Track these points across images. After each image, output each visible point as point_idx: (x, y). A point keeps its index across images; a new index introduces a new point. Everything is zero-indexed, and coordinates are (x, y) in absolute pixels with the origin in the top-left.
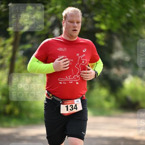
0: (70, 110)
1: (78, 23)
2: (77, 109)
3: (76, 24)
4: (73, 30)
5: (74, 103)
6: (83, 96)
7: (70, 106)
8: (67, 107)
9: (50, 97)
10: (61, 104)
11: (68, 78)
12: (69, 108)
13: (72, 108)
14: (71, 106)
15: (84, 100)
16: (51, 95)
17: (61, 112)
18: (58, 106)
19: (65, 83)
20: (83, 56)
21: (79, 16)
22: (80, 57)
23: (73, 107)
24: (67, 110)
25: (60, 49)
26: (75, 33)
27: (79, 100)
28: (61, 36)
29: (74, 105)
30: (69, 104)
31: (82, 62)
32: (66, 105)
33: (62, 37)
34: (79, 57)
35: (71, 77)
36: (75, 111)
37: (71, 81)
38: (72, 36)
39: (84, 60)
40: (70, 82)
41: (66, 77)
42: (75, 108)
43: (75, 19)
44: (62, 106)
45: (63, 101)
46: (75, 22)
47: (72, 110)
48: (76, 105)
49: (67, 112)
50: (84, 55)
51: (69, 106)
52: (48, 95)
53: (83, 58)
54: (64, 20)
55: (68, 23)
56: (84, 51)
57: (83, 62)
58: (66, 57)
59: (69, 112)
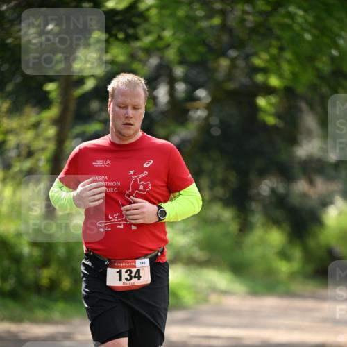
0: (126, 279)
1: (135, 108)
2: (139, 279)
3: (131, 112)
4: (124, 124)
5: (135, 267)
6: (157, 256)
7: (126, 272)
8: (120, 272)
10: (107, 266)
11: (114, 218)
12: (125, 275)
13: (130, 275)
14: (129, 272)
17: (108, 284)
18: (101, 270)
19: (110, 229)
20: (143, 175)
22: (136, 179)
23: (133, 275)
24: (120, 279)
25: (98, 163)
26: (129, 128)
27: (147, 261)
29: (134, 270)
30: (123, 267)
31: (139, 187)
32: (118, 270)
34: (133, 177)
35: (119, 217)
36: (135, 282)
37: (120, 225)
38: (123, 136)
39: (142, 184)
40: (118, 227)
41: (110, 218)
42: (135, 277)
43: (128, 101)
44: (109, 270)
45: (113, 260)
46: (130, 108)
47: (131, 279)
48: (138, 271)
49: (120, 284)
50: (146, 173)
51: (124, 270)
53: (141, 180)
54: (110, 99)
55: (117, 109)
56: (145, 166)
57: (141, 188)
58: (106, 178)
59: (124, 284)
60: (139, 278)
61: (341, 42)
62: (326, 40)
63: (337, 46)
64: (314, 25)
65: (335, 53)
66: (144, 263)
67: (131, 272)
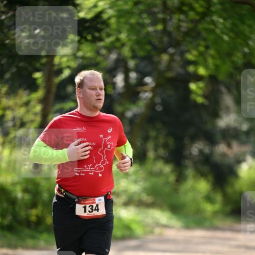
0: (89, 211)
5: (95, 203)
6: (108, 194)
7: (89, 207)
8: (85, 207)
9: (62, 194)
10: (76, 203)
11: (88, 167)
12: (88, 209)
13: (92, 209)
15: (109, 199)
16: (63, 190)
17: (77, 214)
18: (72, 206)
19: (84, 175)
21: (100, 81)
22: (105, 140)
23: (94, 208)
24: (85, 212)
25: (77, 130)
27: (102, 198)
28: (76, 110)
29: (94, 205)
30: (87, 204)
31: (107, 146)
32: (84, 206)
33: (78, 112)
34: (103, 140)
35: (91, 167)
36: (95, 213)
40: (90, 173)
41: (85, 167)
42: (95, 210)
43: (97, 85)
44: (77, 205)
45: (80, 199)
46: (98, 89)
47: (92, 211)
48: (97, 205)
49: (85, 214)
50: (110, 137)
51: (88, 206)
52: (59, 190)
57: (109, 146)
59: (87, 214)
60: (98, 210)
61: (251, 43)
62: (239, 41)
63: (248, 45)
64: (231, 30)
65: (246, 50)
66: (100, 200)
67: (92, 206)
